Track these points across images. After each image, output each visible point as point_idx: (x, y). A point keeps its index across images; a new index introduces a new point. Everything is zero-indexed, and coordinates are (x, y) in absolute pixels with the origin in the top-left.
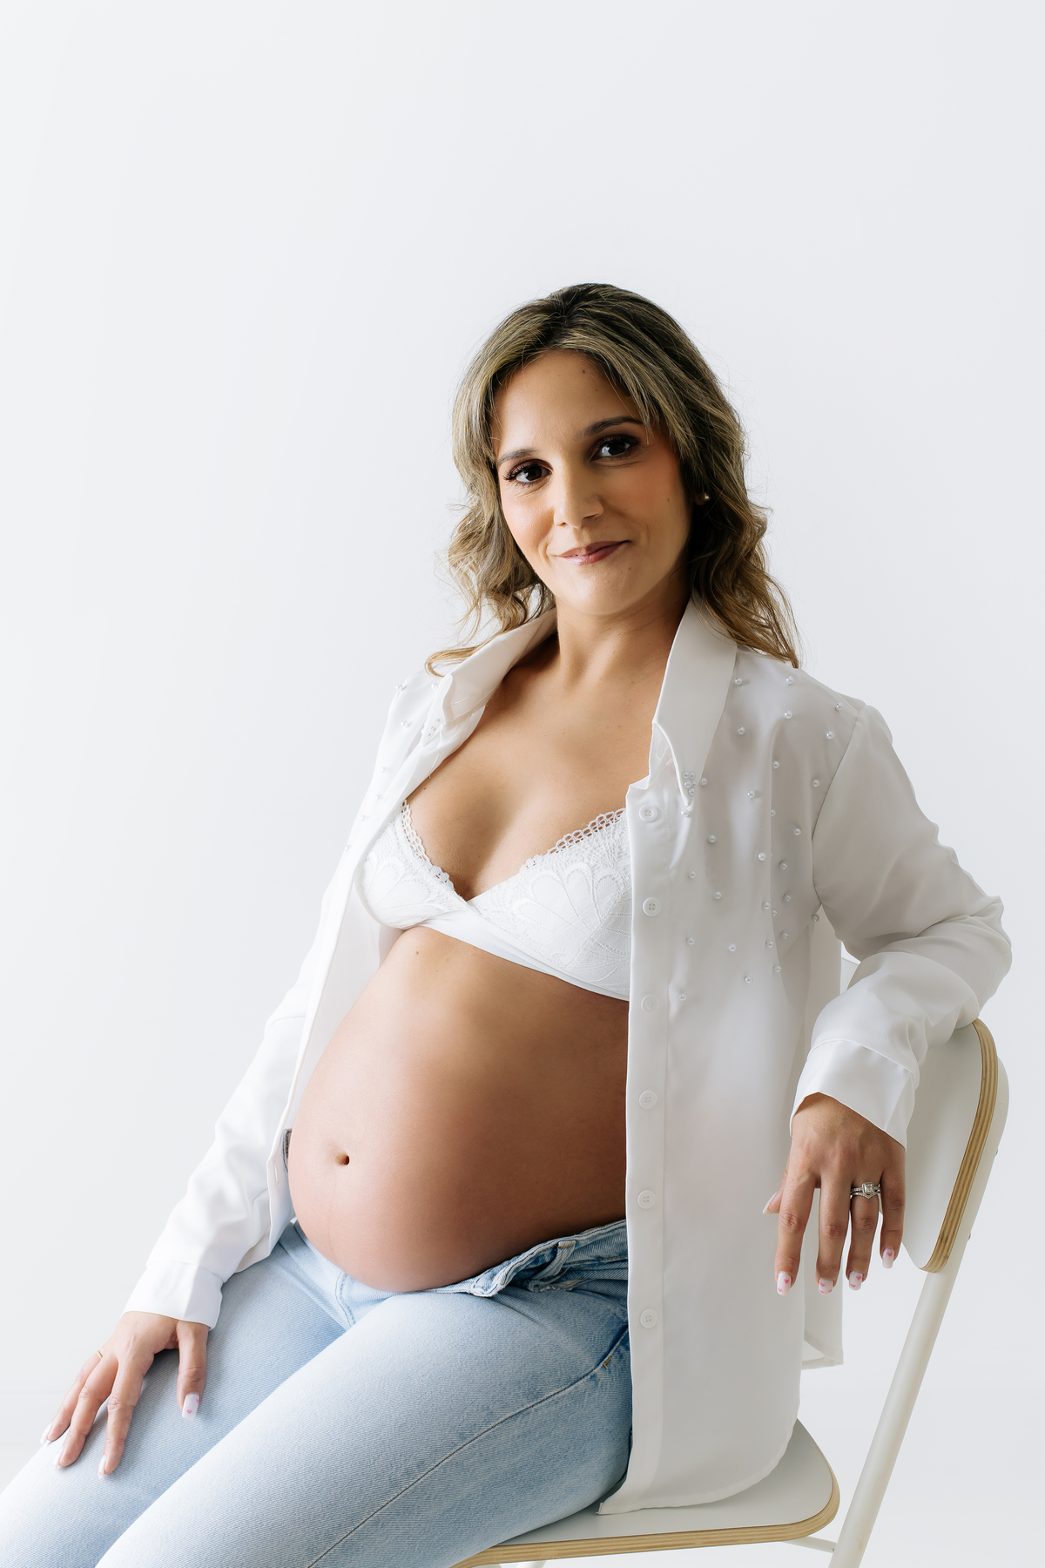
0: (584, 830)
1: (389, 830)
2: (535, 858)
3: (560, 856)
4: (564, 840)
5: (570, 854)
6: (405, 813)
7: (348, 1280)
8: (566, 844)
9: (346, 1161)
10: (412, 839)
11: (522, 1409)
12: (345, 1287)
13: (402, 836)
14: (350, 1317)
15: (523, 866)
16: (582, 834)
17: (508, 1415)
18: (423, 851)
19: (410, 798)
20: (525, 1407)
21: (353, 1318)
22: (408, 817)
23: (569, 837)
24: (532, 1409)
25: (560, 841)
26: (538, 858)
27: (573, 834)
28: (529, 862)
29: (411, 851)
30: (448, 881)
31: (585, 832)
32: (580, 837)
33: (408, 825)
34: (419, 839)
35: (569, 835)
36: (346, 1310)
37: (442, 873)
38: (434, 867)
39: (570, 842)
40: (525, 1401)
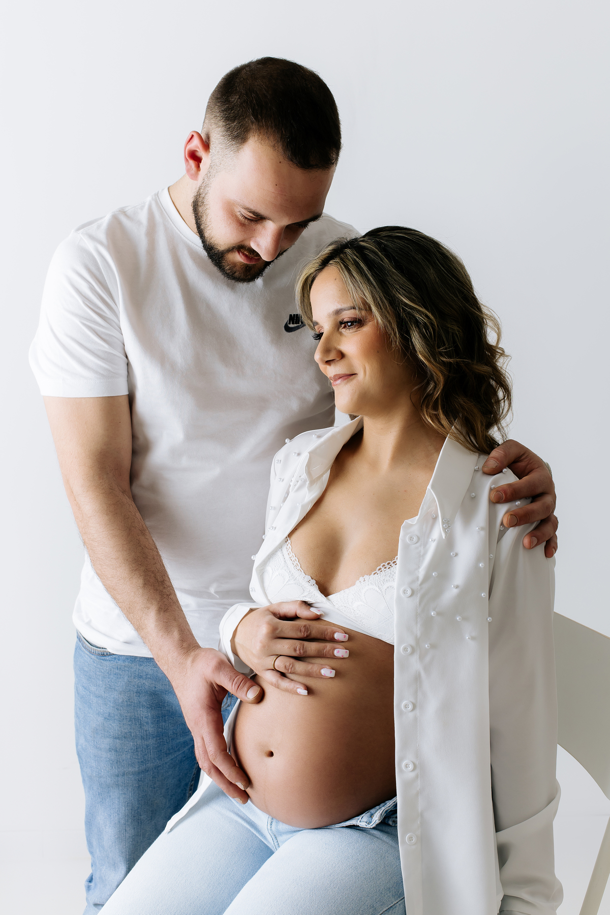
0: (393, 561)
1: (279, 553)
2: (364, 577)
3: (379, 577)
4: (381, 567)
5: (385, 575)
6: (288, 543)
7: (274, 821)
8: (382, 570)
9: (271, 754)
10: (293, 559)
11: (392, 905)
12: (274, 824)
13: (287, 557)
14: (275, 841)
15: (358, 582)
16: (391, 563)
17: (385, 909)
18: (300, 566)
19: (290, 535)
20: (394, 903)
21: (277, 842)
22: (289, 545)
23: (384, 565)
24: (398, 904)
25: (379, 568)
26: (366, 577)
27: (387, 563)
28: (361, 579)
29: (293, 566)
30: (315, 585)
31: (394, 563)
32: (391, 565)
33: (290, 550)
34: (297, 559)
35: (384, 564)
36: (273, 837)
37: (311, 580)
38: (307, 576)
39: (385, 568)
40: (393, 900)
